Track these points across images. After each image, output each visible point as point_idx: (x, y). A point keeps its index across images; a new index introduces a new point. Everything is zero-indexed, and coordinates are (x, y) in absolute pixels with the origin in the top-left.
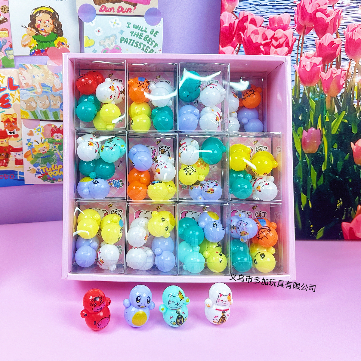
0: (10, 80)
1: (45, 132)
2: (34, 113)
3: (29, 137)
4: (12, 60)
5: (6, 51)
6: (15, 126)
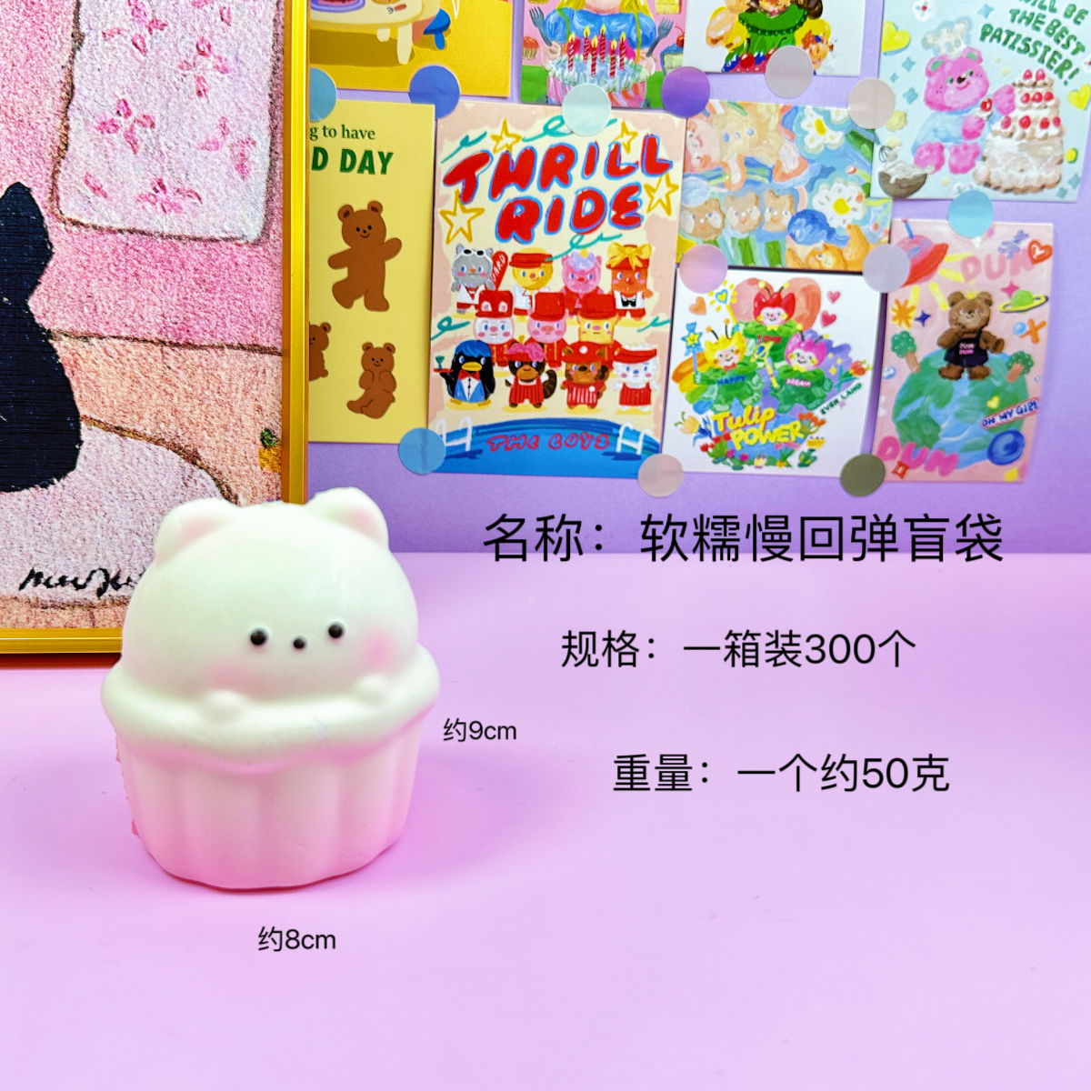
0: (651, 145)
1: (738, 303)
6: (642, 282)
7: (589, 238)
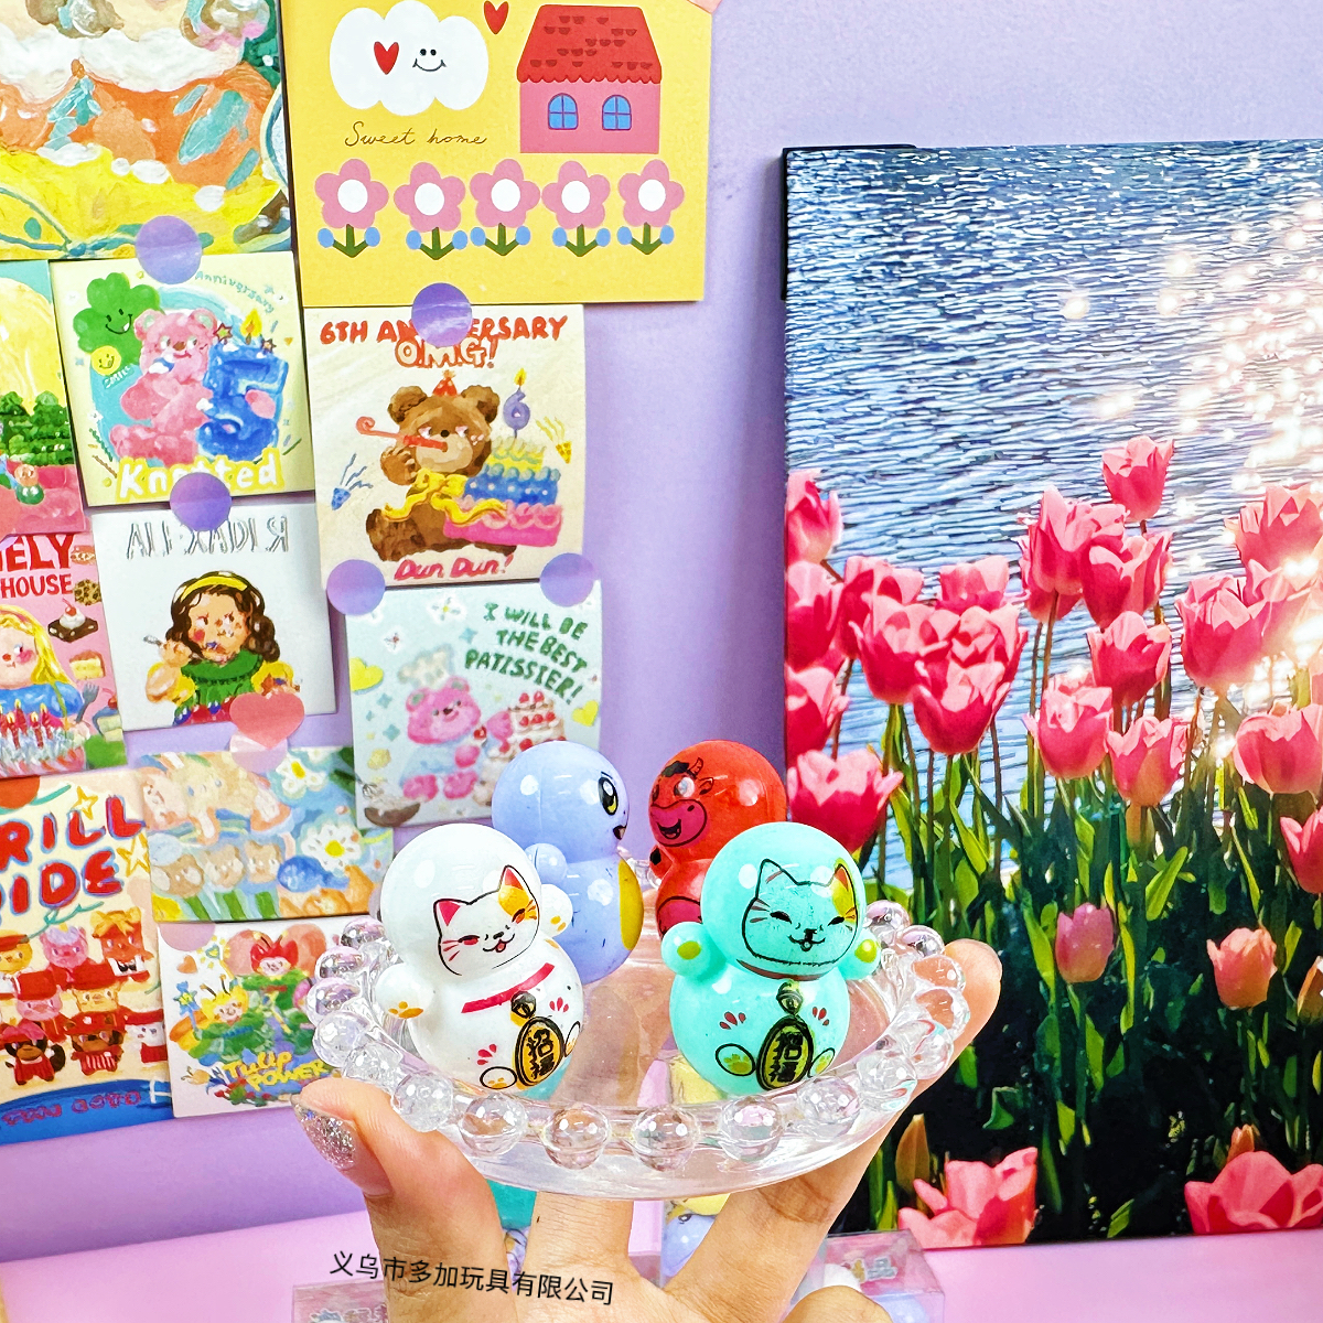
0: (114, 807)
1: (233, 957)
2: (195, 904)
3: (182, 978)
4: (118, 745)
5: (99, 721)
6: (137, 945)
7: (64, 912)
